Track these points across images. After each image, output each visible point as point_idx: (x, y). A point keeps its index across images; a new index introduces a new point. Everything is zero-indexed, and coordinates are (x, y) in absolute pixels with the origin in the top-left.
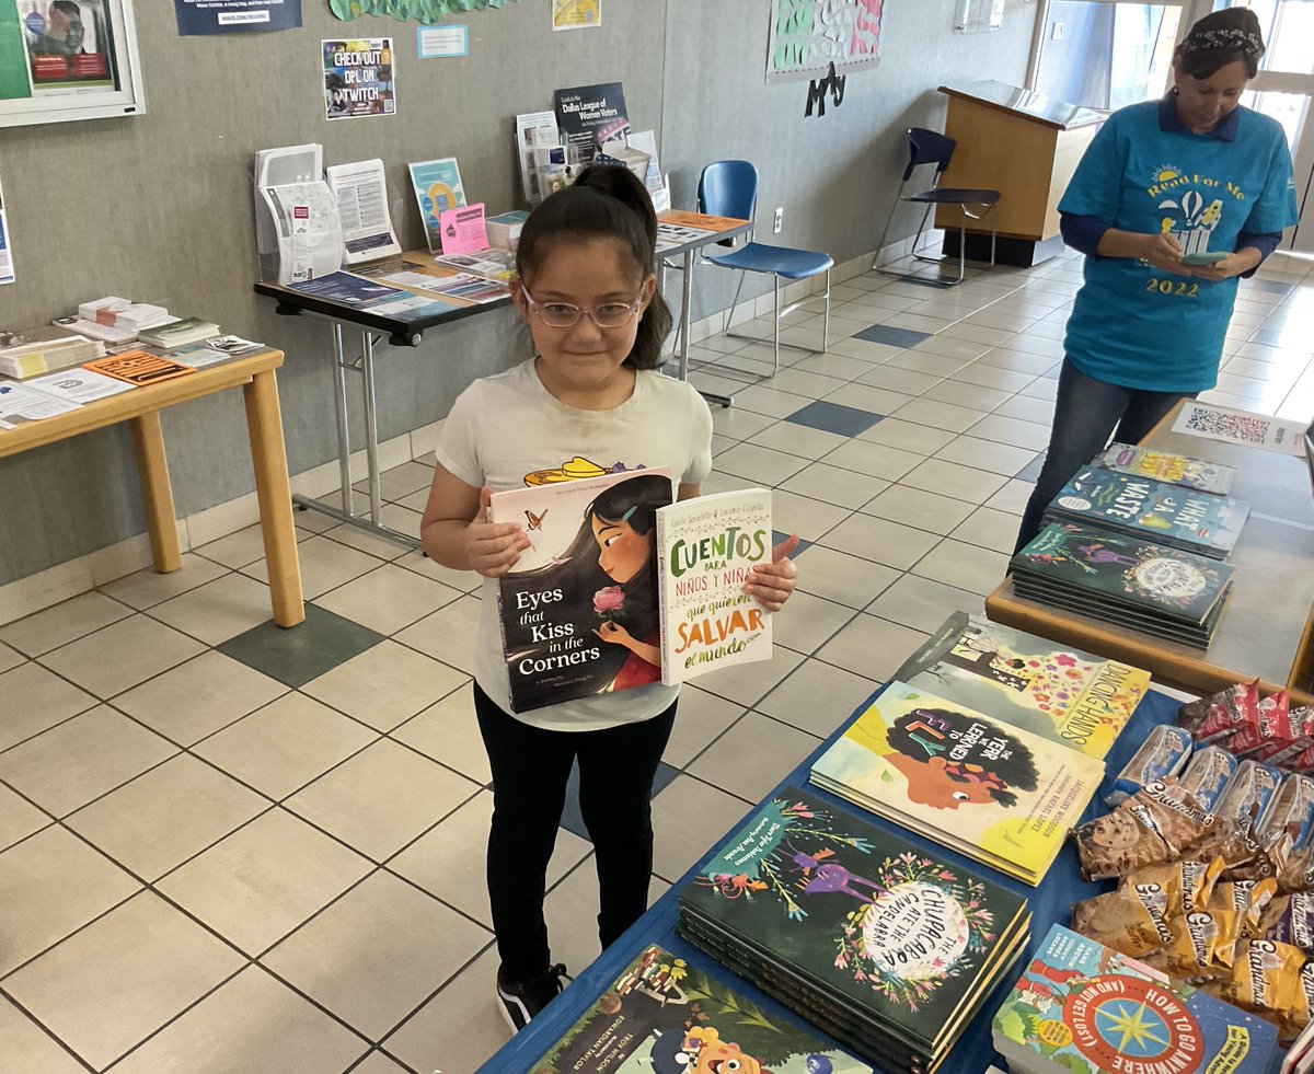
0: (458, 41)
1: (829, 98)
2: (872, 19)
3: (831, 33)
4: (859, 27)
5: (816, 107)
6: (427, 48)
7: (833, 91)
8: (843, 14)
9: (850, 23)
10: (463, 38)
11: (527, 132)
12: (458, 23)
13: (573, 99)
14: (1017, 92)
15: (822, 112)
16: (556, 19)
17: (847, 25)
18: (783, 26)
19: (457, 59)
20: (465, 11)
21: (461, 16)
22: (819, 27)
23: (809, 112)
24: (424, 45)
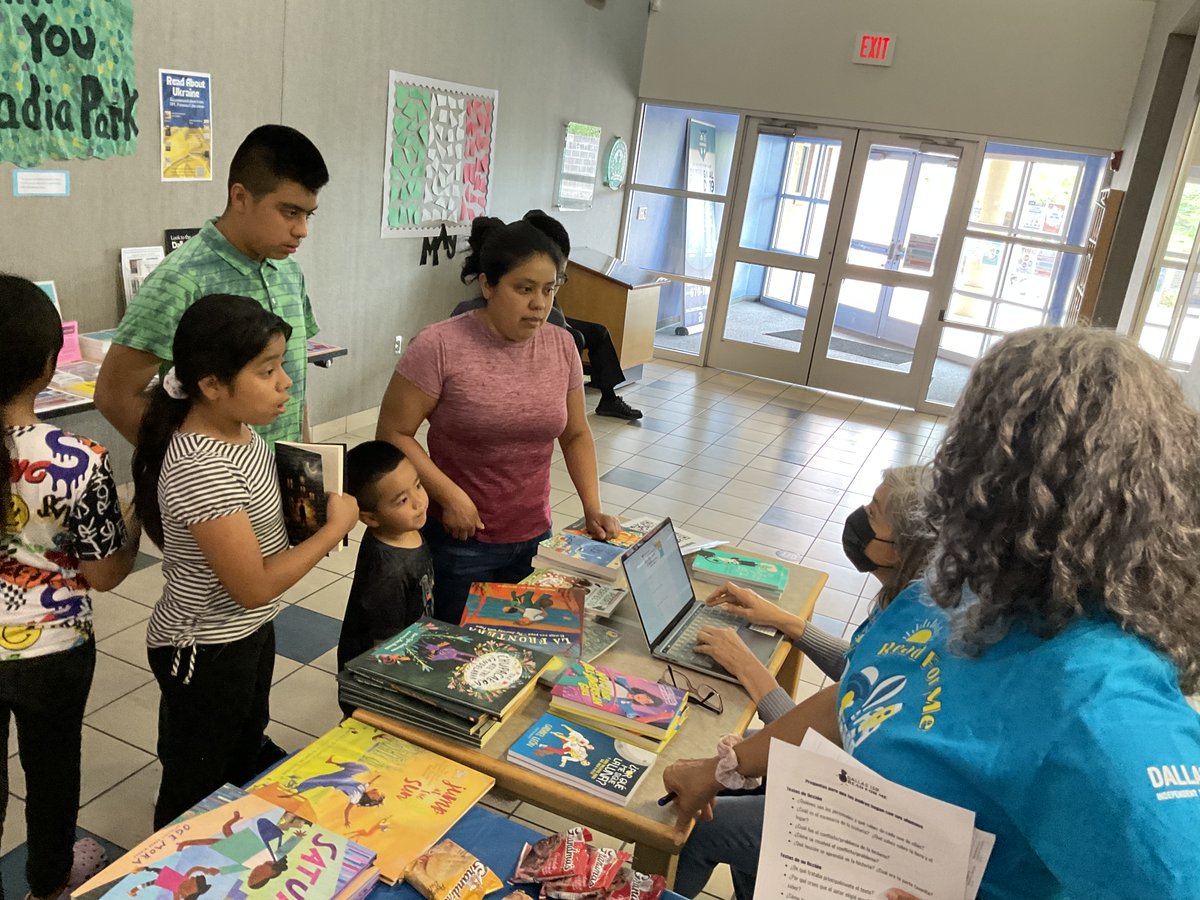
0: (59, 184)
1: (442, 252)
2: (478, 194)
3: (441, 202)
4: (467, 200)
5: (430, 259)
6: (23, 187)
7: (446, 247)
8: (451, 189)
9: (458, 195)
10: (64, 183)
11: (132, 262)
12: (61, 169)
13: (182, 238)
14: (609, 260)
15: (436, 262)
16: (165, 172)
17: (455, 198)
18: (395, 194)
19: (59, 198)
20: (67, 159)
21: (62, 163)
22: (429, 197)
23: (423, 261)
24: (19, 185)
